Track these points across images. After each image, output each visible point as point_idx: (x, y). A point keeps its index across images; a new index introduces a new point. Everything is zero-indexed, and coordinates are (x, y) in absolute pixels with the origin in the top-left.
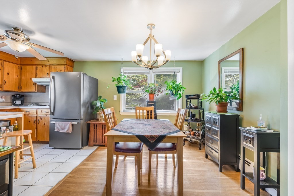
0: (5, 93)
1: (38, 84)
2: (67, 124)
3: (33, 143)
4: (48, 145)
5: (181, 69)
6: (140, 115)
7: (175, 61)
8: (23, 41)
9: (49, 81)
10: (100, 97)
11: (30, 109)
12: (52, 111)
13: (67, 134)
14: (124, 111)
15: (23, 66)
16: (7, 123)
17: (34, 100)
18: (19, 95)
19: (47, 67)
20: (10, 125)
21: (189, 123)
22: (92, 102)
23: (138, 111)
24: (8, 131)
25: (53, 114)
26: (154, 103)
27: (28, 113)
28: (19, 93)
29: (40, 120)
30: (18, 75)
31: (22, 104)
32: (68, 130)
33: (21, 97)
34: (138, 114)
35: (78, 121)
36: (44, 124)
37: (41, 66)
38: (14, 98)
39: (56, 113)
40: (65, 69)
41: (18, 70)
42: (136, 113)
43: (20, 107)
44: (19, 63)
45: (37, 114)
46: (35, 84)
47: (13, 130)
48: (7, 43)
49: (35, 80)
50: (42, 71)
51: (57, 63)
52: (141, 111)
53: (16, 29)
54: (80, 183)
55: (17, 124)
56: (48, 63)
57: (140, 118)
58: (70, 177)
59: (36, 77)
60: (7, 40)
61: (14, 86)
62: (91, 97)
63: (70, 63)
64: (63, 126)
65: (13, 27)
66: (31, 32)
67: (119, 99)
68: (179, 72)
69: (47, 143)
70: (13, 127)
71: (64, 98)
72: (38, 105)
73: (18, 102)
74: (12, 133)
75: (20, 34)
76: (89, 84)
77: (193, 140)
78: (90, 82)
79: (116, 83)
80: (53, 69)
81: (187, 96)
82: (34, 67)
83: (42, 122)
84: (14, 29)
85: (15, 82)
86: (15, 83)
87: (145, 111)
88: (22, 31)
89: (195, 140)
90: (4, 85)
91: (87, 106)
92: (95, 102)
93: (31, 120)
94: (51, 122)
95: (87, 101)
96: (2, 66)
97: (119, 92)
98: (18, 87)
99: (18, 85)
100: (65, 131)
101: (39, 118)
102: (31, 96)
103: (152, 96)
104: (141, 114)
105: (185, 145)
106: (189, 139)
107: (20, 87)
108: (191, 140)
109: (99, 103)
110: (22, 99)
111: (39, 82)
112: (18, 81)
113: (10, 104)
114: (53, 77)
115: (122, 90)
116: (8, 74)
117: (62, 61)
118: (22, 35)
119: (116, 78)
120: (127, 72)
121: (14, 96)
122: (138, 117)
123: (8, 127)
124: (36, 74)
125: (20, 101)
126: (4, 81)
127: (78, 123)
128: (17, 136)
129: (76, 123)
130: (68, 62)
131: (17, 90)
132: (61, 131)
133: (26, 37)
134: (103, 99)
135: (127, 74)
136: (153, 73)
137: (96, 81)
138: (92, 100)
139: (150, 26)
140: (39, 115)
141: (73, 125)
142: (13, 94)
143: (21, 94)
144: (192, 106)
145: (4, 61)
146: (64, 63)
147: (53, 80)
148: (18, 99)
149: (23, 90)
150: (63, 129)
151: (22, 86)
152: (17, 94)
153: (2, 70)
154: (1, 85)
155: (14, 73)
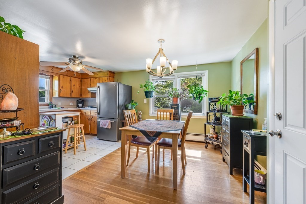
0: (73, 99)
1: (91, 92)
2: (107, 122)
3: (85, 134)
4: (96, 137)
5: (206, 72)
6: (160, 117)
7: (197, 65)
8: (79, 64)
9: (96, 89)
10: (133, 101)
11: (86, 110)
12: (98, 112)
13: (108, 129)
14: (153, 113)
15: (82, 79)
16: (71, 119)
17: (90, 104)
18: (81, 100)
19: (97, 79)
20: (73, 121)
21: (214, 127)
22: (126, 105)
23: (159, 113)
24: (72, 124)
25: (99, 114)
26: (177, 106)
27: (85, 113)
28: (81, 99)
29: (92, 118)
30: (80, 86)
31: (82, 107)
32: (108, 127)
33: (82, 102)
34: (159, 116)
35: (115, 120)
36: (95, 121)
37: (93, 79)
38: (78, 103)
39: (101, 113)
40: (108, 80)
41: (80, 82)
42: (158, 115)
43: (81, 109)
44: (80, 77)
45: (90, 114)
46: (89, 92)
47: (74, 124)
48: (70, 67)
49: (89, 89)
50: (93, 82)
51: (103, 75)
52: (162, 113)
53: (75, 57)
54: (109, 163)
55: (76, 120)
56: (97, 76)
57: (160, 119)
58: (104, 159)
59: (90, 87)
60: (70, 65)
61: (77, 94)
62: (126, 101)
63: (112, 74)
64: (105, 123)
65: (73, 56)
66: (83, 57)
67: (148, 102)
68: (204, 76)
69: (95, 135)
70: (74, 122)
71: (106, 102)
72: (92, 107)
73: (80, 105)
74: (74, 125)
75: (76, 60)
76: (124, 91)
77: (215, 143)
78: (124, 89)
79: (144, 89)
80: (100, 80)
81: (210, 99)
82: (89, 79)
83: (93, 120)
84: (74, 57)
85: (78, 91)
87: (168, 114)
88: (78, 58)
89: (217, 143)
91: (122, 108)
92: (128, 105)
93: (87, 118)
94: (98, 120)
95: (122, 104)
96: (71, 81)
97: (147, 97)
98: (80, 94)
100: (106, 127)
101: (91, 117)
102: (88, 101)
103: (175, 99)
104: (162, 116)
105: (207, 148)
106: (211, 142)
107: (81, 95)
108: (213, 143)
109: (131, 106)
110: (83, 103)
111: (92, 91)
112: (80, 90)
113: (76, 106)
114: (99, 87)
115: (148, 95)
116: (74, 86)
117: (106, 73)
118: (78, 60)
119: (143, 85)
120: (155, 78)
121: (78, 101)
122: (159, 118)
123: (71, 121)
124: (90, 84)
127: (115, 121)
128: (75, 128)
129: (113, 121)
130: (110, 74)
131: (79, 97)
132: (104, 127)
133: (80, 61)
134: (134, 103)
135: (155, 80)
136: (178, 78)
137: (130, 88)
138: (126, 104)
139: (160, 41)
140: (92, 115)
141: (111, 122)
142: (78, 99)
143: (82, 99)
144: (215, 110)
145: (72, 77)
146: (107, 75)
147: (98, 88)
148: (80, 103)
149: (83, 97)
150: (105, 125)
151: (82, 93)
152: (80, 100)
153: (71, 83)
154: (70, 94)
155: (78, 85)
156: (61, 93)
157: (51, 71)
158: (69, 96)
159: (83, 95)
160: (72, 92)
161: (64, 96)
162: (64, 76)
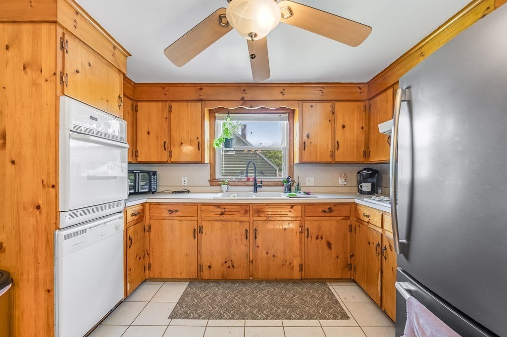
11: (371, 210)
18: (367, 169)
27: (367, 219)
28: (367, 166)
29: (388, 248)
30: (364, 126)
31: (373, 192)
33: (371, 176)
38: (362, 179)
41: (364, 113)
43: (357, 200)
44: (365, 97)
45: (383, 227)
61: (355, 151)
73: (367, 187)
82: (390, 92)
85: (358, 143)
86: (357, 145)
90: (336, 150)
93: (371, 242)
96: (333, 113)
98: (364, 152)
99: (363, 149)
101: (386, 243)
107: (367, 153)
110: (375, 180)
112: (362, 138)
113: (355, 189)
116: (344, 127)
121: (359, 173)
125: (369, 185)
126: (336, 144)
131: (363, 160)
140: (388, 234)
145: (337, 101)
148: (365, 179)
149: (373, 159)
151: (372, 149)
152: (364, 169)
153: (333, 120)
154: (332, 152)
155: (356, 122)
156: (305, 153)
157: (281, 97)
158: (330, 160)
159: (372, 154)
160: (336, 146)
161: (314, 160)
162: (314, 104)
